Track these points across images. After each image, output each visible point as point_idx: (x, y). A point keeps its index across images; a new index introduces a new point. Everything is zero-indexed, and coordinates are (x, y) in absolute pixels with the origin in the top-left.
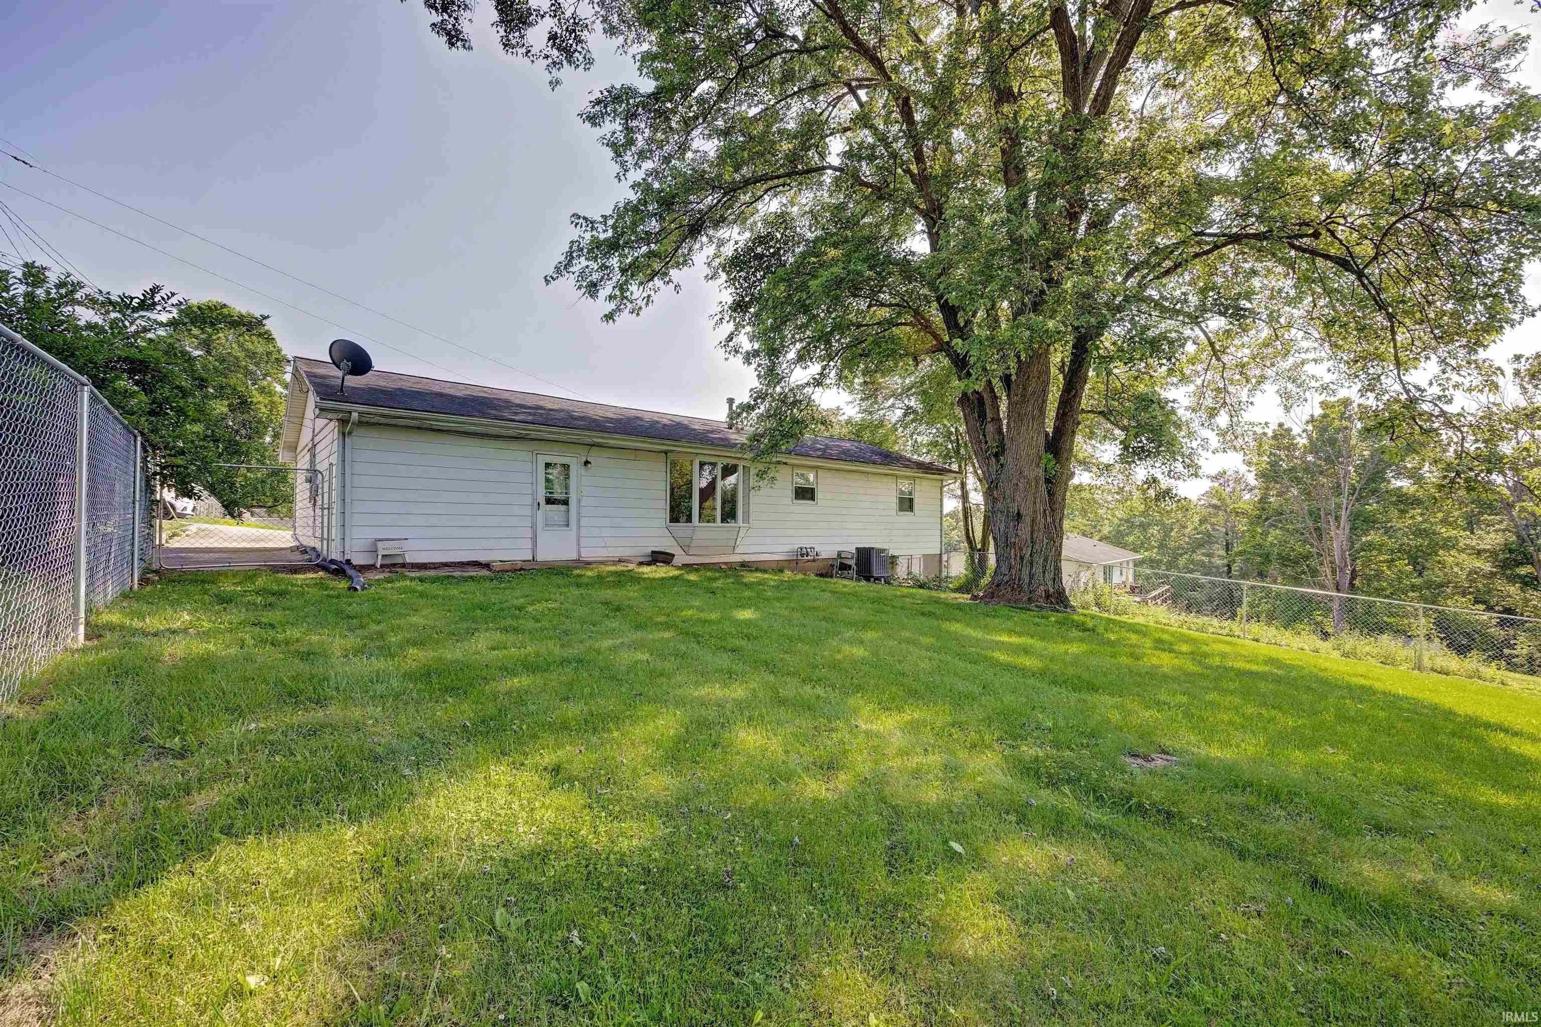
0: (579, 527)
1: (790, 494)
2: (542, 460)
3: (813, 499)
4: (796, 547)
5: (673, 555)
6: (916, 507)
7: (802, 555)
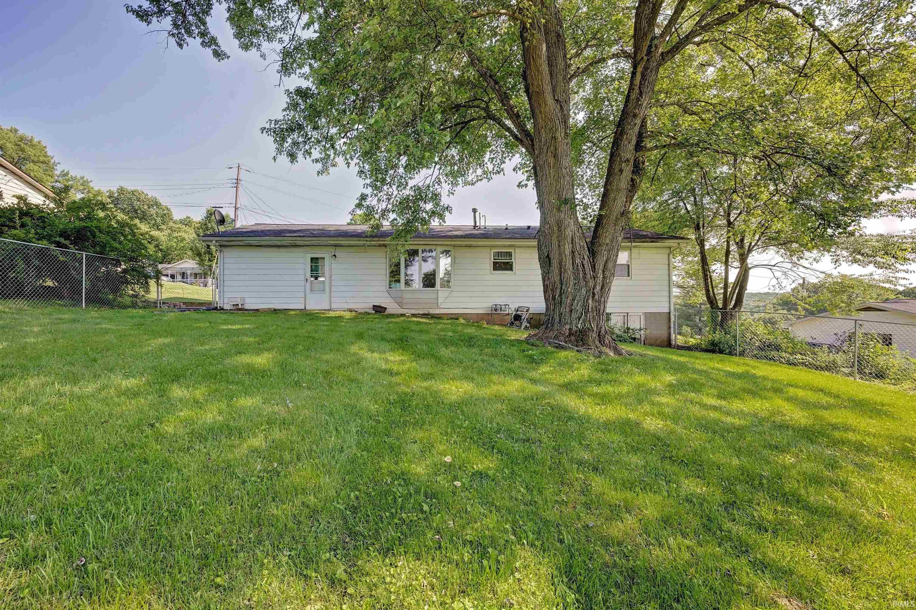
0: (330, 292)
1: (489, 266)
2: (309, 256)
3: (511, 269)
4: (490, 305)
5: (385, 309)
6: (633, 271)
7: (496, 310)
